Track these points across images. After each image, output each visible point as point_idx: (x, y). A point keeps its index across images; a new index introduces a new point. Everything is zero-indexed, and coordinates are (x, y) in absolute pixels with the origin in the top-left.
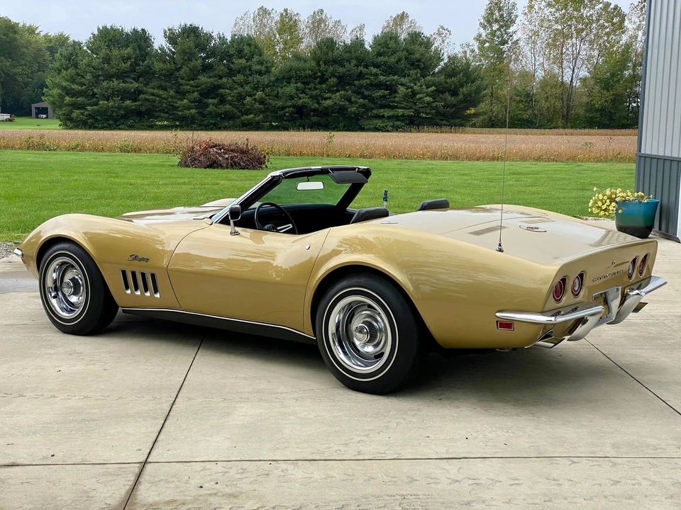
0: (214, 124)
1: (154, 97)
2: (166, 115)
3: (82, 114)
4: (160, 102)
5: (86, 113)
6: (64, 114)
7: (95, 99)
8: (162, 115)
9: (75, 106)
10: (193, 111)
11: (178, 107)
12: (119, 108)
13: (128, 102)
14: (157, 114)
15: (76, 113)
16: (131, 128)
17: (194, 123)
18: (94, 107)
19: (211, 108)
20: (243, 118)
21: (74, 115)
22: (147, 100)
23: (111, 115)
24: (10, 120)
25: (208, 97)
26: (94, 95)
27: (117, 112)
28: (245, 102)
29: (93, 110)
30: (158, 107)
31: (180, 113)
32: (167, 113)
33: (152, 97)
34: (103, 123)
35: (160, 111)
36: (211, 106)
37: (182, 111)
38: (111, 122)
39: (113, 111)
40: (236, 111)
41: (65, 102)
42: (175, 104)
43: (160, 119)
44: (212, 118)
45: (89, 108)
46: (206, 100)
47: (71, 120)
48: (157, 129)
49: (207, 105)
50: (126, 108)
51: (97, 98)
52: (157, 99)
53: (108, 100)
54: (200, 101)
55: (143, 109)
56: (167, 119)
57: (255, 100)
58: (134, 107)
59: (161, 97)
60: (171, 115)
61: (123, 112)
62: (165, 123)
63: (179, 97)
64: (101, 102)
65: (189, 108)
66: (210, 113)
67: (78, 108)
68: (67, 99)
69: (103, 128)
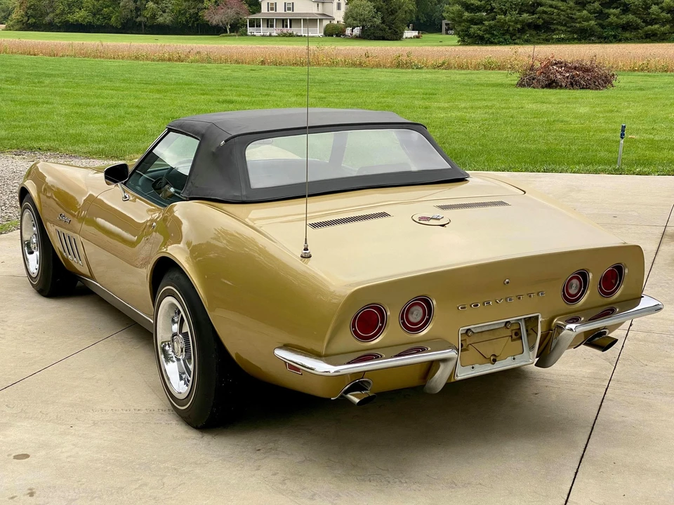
0: (615, 37)
1: (552, 9)
2: (563, 28)
3: (479, 29)
4: (558, 14)
5: (484, 28)
6: (463, 31)
7: (493, 14)
8: (559, 27)
9: (473, 22)
10: (593, 23)
11: (577, 19)
12: (516, 22)
13: (525, 15)
14: (555, 27)
15: (474, 29)
16: (527, 42)
17: (592, 35)
18: (491, 22)
19: (612, 19)
20: (646, 28)
21: (472, 30)
22: (545, 12)
23: (507, 30)
24: (418, 37)
25: (609, 8)
26: (492, 9)
27: (513, 26)
28: (650, 11)
29: (490, 25)
30: (555, 20)
31: (578, 25)
32: (565, 25)
33: (550, 9)
34: (499, 38)
35: (557, 24)
36: (612, 17)
37: (580, 22)
38: (508, 37)
39: (509, 26)
40: (639, 21)
41: (463, 18)
42: (574, 16)
43: (557, 32)
44: (612, 29)
45: (486, 23)
46: (607, 11)
47: (469, 36)
48: (553, 43)
49: (608, 16)
50: (522, 22)
51: (494, 12)
52: (556, 11)
53: (505, 14)
54: (601, 12)
55: (540, 22)
56: (564, 32)
57: (661, 8)
58: (531, 21)
59: (559, 9)
60: (568, 27)
61: (519, 26)
62: (562, 36)
63: (579, 8)
64: (498, 17)
65: (587, 20)
66: (611, 24)
67: (476, 24)
68: (466, 14)
69: (499, 43)
